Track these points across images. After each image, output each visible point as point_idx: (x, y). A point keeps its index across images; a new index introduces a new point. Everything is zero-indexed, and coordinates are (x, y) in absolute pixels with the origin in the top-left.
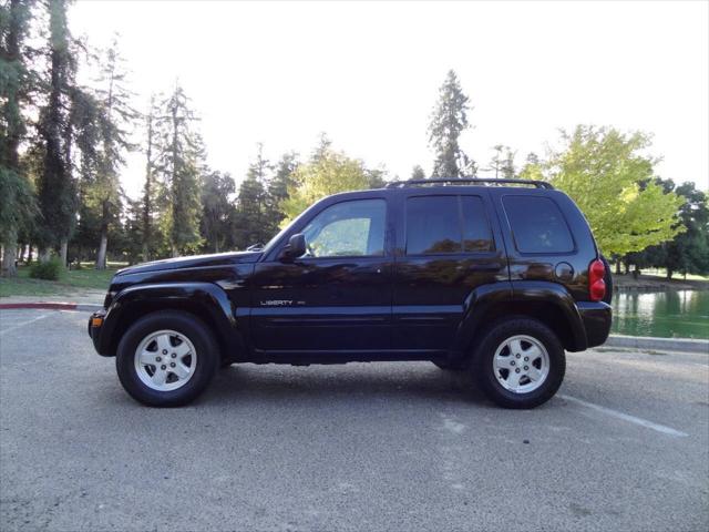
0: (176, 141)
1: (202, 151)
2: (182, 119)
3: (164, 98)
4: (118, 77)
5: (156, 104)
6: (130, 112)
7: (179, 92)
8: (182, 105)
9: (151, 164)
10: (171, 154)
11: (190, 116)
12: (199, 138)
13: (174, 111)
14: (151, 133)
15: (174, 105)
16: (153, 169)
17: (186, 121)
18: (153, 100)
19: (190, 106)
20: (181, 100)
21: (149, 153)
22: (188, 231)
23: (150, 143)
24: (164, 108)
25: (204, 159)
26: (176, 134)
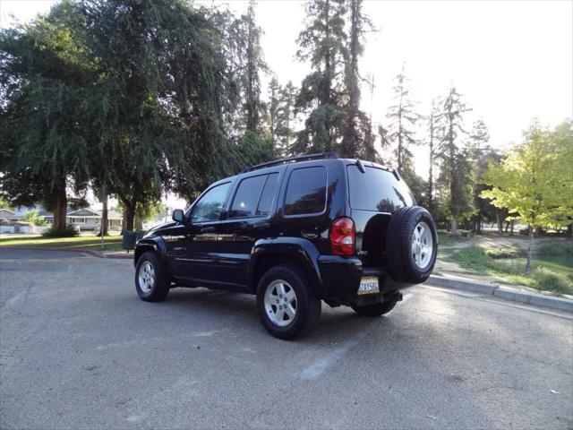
0: (451, 132)
1: (486, 134)
2: (457, 113)
3: (440, 100)
4: (406, 93)
5: (436, 106)
6: (414, 117)
7: (453, 91)
8: (456, 102)
9: (432, 153)
10: (448, 142)
11: (463, 109)
12: (482, 124)
13: (450, 107)
14: (432, 129)
15: (449, 103)
16: (434, 156)
17: (461, 113)
18: (433, 103)
19: (462, 101)
20: (455, 97)
21: (431, 145)
22: (463, 203)
23: (432, 137)
24: (442, 107)
25: (486, 141)
26: (451, 126)
